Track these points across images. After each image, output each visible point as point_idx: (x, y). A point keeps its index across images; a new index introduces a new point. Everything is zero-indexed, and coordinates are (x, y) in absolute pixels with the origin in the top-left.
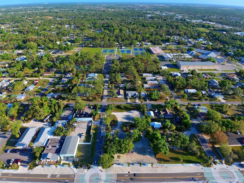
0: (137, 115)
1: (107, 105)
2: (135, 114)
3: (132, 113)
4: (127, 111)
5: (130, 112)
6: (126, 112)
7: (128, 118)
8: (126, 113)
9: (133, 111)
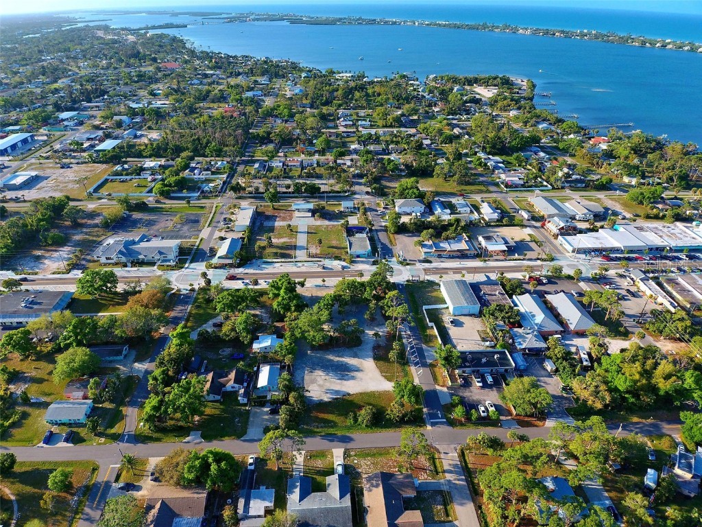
0: (314, 381)
1: (429, 428)
2: (320, 386)
3: (328, 391)
4: (347, 397)
5: (337, 392)
6: (349, 394)
7: (343, 371)
8: (351, 387)
9: (326, 398)
